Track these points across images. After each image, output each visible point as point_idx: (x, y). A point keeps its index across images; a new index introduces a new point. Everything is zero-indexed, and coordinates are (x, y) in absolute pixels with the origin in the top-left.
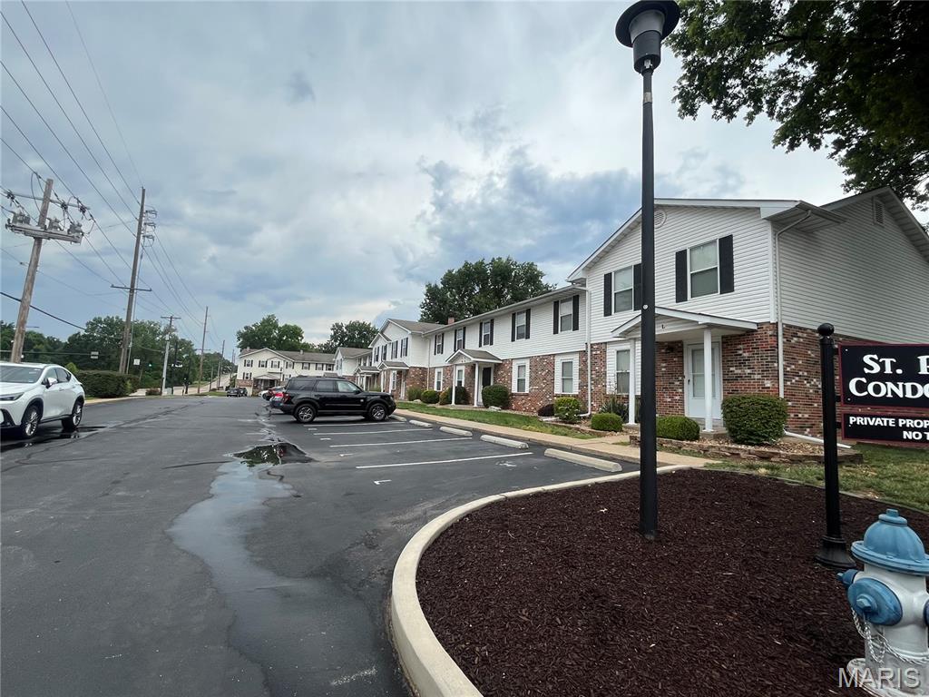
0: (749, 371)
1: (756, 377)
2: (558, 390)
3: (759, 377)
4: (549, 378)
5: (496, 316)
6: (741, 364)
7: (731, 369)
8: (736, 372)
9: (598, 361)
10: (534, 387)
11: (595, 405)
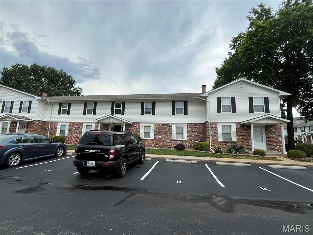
0: (275, 135)
1: (277, 137)
3: (278, 137)
4: (169, 133)
6: (272, 133)
7: (269, 134)
8: (271, 135)
9: (214, 128)
10: (158, 136)
11: (213, 145)
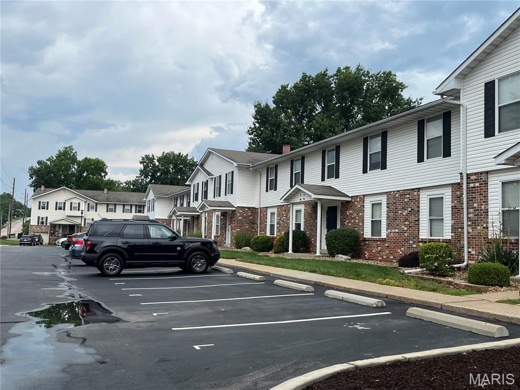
2: (424, 234)
4: (412, 218)
5: (343, 142)
9: (477, 195)
10: (393, 231)
11: (473, 252)
